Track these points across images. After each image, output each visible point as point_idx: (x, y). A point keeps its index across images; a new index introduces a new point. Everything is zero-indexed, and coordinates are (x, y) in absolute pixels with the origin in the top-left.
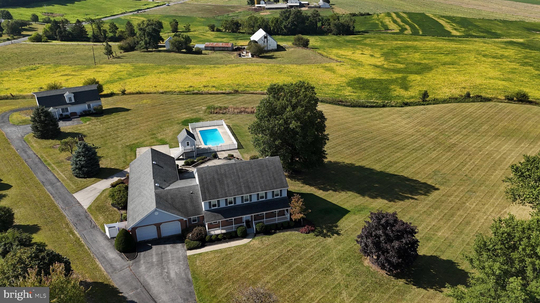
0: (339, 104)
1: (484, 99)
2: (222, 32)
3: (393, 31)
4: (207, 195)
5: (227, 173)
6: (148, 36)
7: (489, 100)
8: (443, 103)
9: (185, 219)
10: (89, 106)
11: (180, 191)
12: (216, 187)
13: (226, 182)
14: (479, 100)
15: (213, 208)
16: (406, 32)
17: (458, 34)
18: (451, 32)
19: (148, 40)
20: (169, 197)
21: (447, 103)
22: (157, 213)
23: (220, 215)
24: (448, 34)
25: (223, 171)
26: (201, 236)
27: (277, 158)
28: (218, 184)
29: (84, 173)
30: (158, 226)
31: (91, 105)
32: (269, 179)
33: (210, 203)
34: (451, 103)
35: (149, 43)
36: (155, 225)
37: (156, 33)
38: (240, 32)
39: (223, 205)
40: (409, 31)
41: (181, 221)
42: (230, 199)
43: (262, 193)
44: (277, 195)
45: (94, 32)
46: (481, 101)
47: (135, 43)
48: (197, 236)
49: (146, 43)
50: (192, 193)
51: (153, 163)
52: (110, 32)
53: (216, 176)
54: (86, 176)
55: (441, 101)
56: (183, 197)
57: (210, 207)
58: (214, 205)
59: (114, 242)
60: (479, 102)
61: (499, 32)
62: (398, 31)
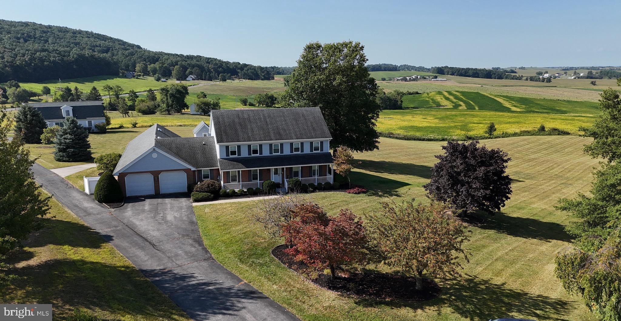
0: (390, 136)
1: (562, 132)
2: (255, 106)
3: (446, 107)
4: (224, 137)
5: (252, 118)
6: (171, 97)
7: (568, 134)
8: (513, 136)
9: (193, 169)
10: (90, 123)
11: (189, 141)
12: (236, 130)
13: (249, 127)
14: (557, 134)
15: (231, 156)
16: (460, 108)
17: (518, 110)
18: (510, 108)
19: (170, 102)
20: (174, 146)
21: (519, 136)
22: (155, 155)
23: (240, 164)
24: (508, 110)
25: (246, 116)
26: (214, 188)
27: (317, 109)
28: (238, 127)
29: (68, 156)
30: (156, 174)
31: (93, 122)
32: (306, 128)
33: (227, 147)
34: (523, 136)
35: (172, 106)
36: (152, 172)
37: (180, 95)
38: (275, 107)
39: (245, 154)
40: (463, 107)
41: (187, 171)
42: (255, 144)
43: (297, 142)
44: (317, 149)
45: (110, 100)
46: (558, 134)
47: (156, 106)
48: (208, 187)
49: (168, 106)
50: (204, 144)
51: (157, 130)
52: (129, 100)
53: (237, 120)
54: (71, 160)
55: (511, 134)
56: (192, 147)
57: (228, 155)
58: (233, 153)
59: (93, 197)
60: (556, 135)
61: (564, 109)
62: (452, 107)
